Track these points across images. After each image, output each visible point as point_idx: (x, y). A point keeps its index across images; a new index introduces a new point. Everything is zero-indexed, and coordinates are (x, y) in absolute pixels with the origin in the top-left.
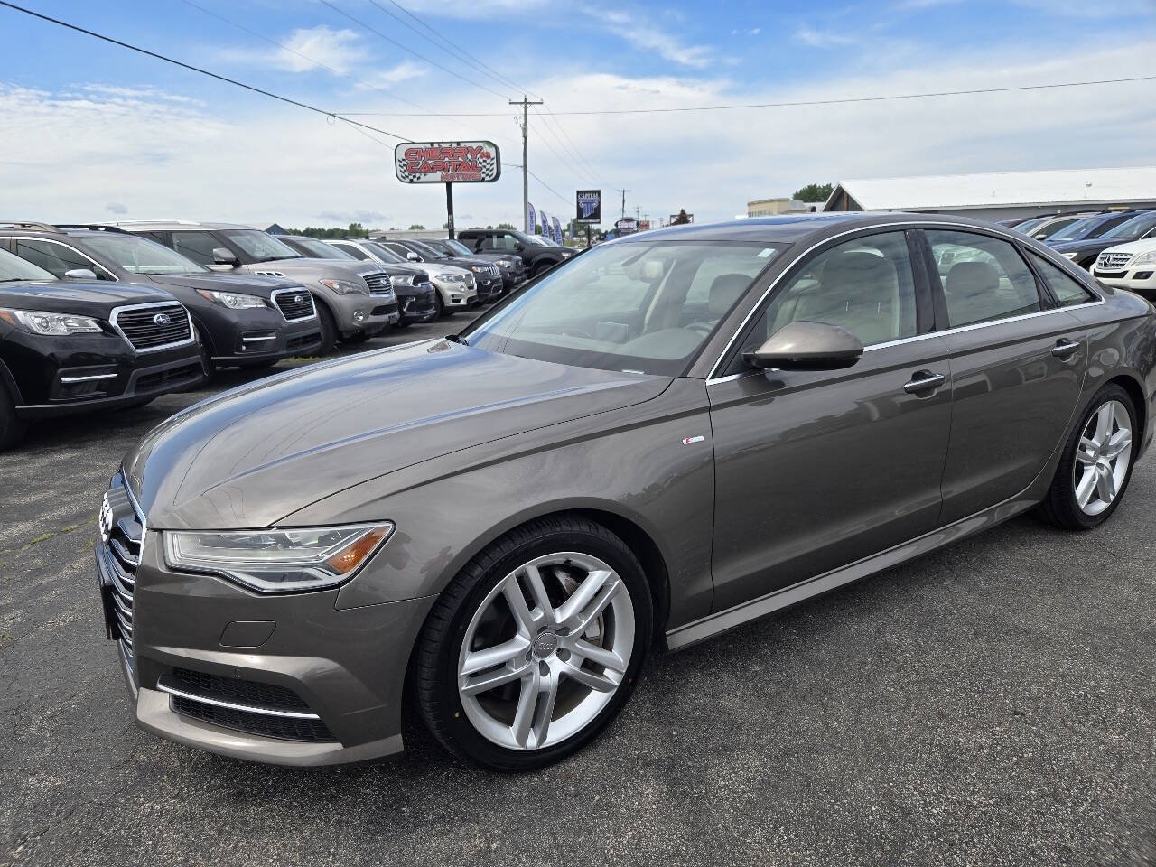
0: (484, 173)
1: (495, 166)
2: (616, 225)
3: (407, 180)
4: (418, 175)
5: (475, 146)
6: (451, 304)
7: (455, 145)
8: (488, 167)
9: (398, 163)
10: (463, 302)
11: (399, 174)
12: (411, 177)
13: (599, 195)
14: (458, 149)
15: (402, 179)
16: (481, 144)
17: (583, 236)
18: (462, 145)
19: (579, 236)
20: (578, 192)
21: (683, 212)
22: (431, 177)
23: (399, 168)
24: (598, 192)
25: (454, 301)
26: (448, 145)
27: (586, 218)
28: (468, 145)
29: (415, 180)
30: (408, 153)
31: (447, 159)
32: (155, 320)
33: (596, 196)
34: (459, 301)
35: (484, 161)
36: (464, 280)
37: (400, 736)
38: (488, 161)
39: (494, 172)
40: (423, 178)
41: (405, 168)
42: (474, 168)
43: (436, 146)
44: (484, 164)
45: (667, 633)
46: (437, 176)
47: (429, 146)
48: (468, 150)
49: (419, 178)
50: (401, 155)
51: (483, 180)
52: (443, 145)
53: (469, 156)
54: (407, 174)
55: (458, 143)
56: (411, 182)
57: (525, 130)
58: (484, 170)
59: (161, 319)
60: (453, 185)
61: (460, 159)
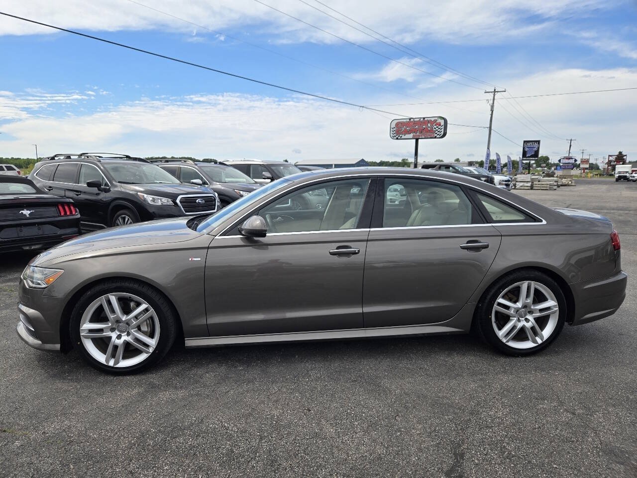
0: (436, 133)
1: (443, 130)
2: (560, 161)
3: (395, 138)
4: (401, 135)
5: (433, 119)
6: (389, 203)
7: (422, 119)
8: (439, 130)
9: (392, 129)
10: (397, 203)
11: (392, 135)
12: (397, 137)
13: (539, 143)
14: (424, 121)
15: (393, 138)
16: (436, 118)
17: (544, 167)
18: (426, 119)
19: (542, 167)
20: (525, 142)
21: (620, 153)
22: (407, 136)
23: (391, 132)
24: (539, 142)
25: (391, 202)
26: (418, 120)
27: (528, 157)
28: (429, 119)
29: (399, 138)
30: (397, 124)
31: (417, 127)
32: (197, 201)
33: (536, 145)
34: (395, 202)
35: (437, 127)
36: (398, 191)
37: (60, 345)
38: (439, 127)
39: (442, 133)
40: (403, 137)
41: (395, 132)
42: (432, 131)
43: (412, 120)
44: (437, 129)
45: (186, 339)
46: (411, 136)
47: (408, 120)
48: (429, 122)
49: (401, 137)
50: (393, 125)
51: (435, 137)
52: (416, 120)
53: (429, 125)
54: (395, 135)
55: (424, 118)
56: (397, 139)
57: (492, 107)
58: (437, 132)
59: (200, 201)
60: (419, 140)
61: (424, 126)
